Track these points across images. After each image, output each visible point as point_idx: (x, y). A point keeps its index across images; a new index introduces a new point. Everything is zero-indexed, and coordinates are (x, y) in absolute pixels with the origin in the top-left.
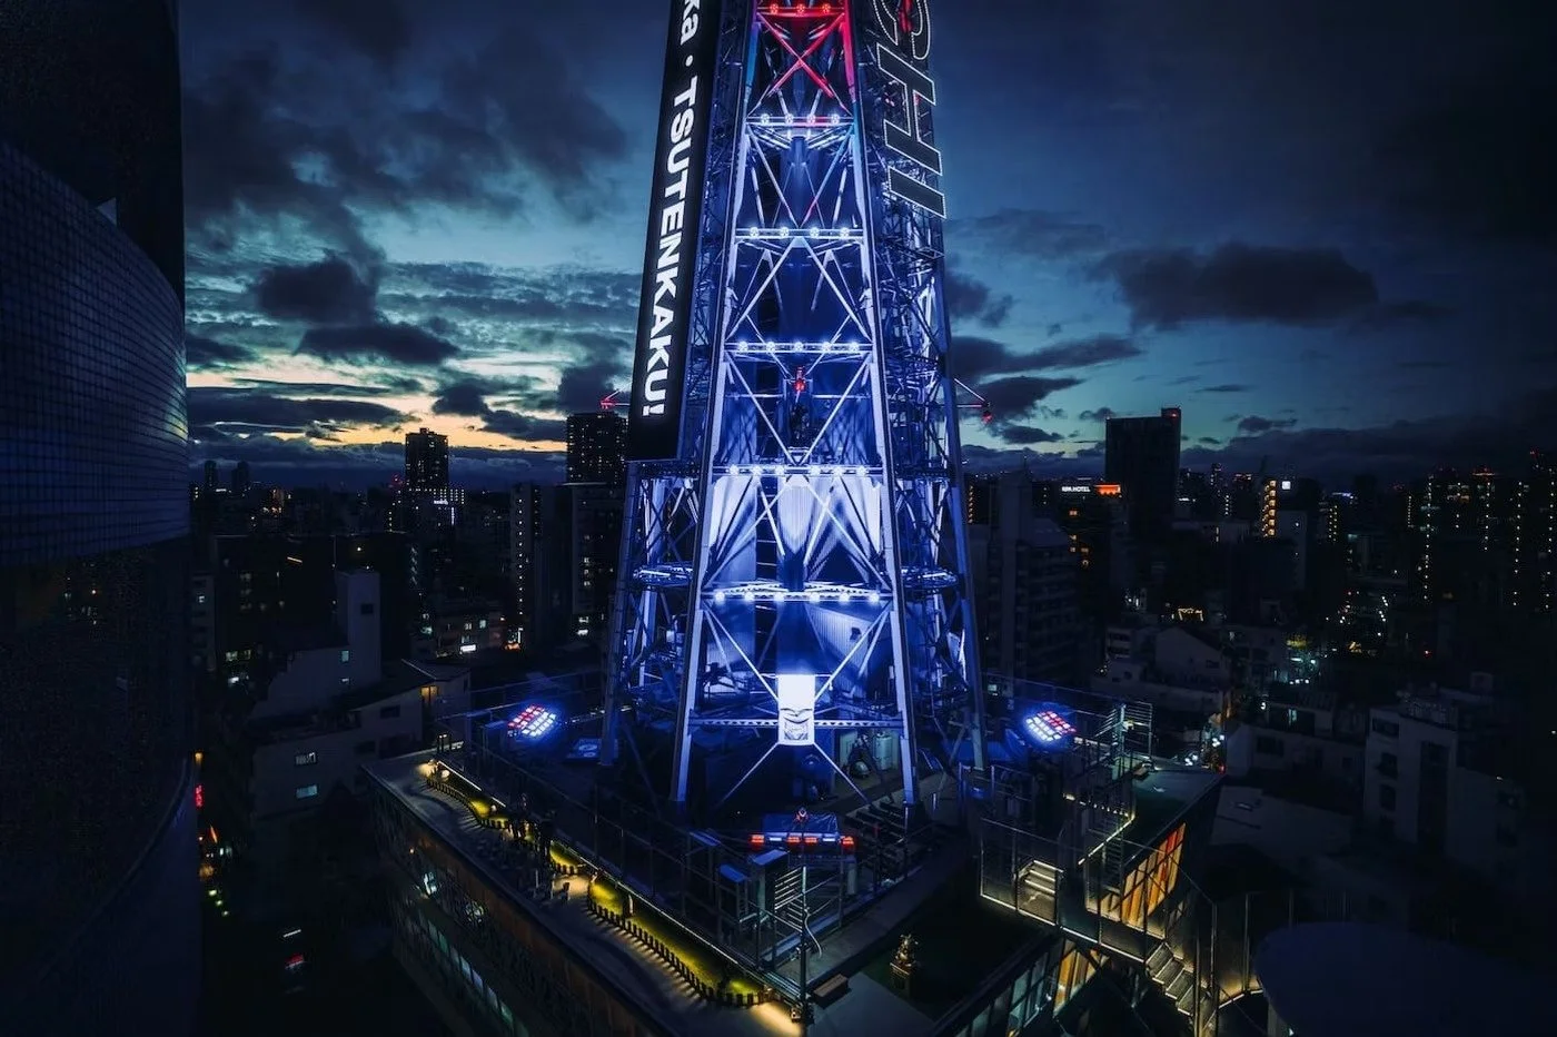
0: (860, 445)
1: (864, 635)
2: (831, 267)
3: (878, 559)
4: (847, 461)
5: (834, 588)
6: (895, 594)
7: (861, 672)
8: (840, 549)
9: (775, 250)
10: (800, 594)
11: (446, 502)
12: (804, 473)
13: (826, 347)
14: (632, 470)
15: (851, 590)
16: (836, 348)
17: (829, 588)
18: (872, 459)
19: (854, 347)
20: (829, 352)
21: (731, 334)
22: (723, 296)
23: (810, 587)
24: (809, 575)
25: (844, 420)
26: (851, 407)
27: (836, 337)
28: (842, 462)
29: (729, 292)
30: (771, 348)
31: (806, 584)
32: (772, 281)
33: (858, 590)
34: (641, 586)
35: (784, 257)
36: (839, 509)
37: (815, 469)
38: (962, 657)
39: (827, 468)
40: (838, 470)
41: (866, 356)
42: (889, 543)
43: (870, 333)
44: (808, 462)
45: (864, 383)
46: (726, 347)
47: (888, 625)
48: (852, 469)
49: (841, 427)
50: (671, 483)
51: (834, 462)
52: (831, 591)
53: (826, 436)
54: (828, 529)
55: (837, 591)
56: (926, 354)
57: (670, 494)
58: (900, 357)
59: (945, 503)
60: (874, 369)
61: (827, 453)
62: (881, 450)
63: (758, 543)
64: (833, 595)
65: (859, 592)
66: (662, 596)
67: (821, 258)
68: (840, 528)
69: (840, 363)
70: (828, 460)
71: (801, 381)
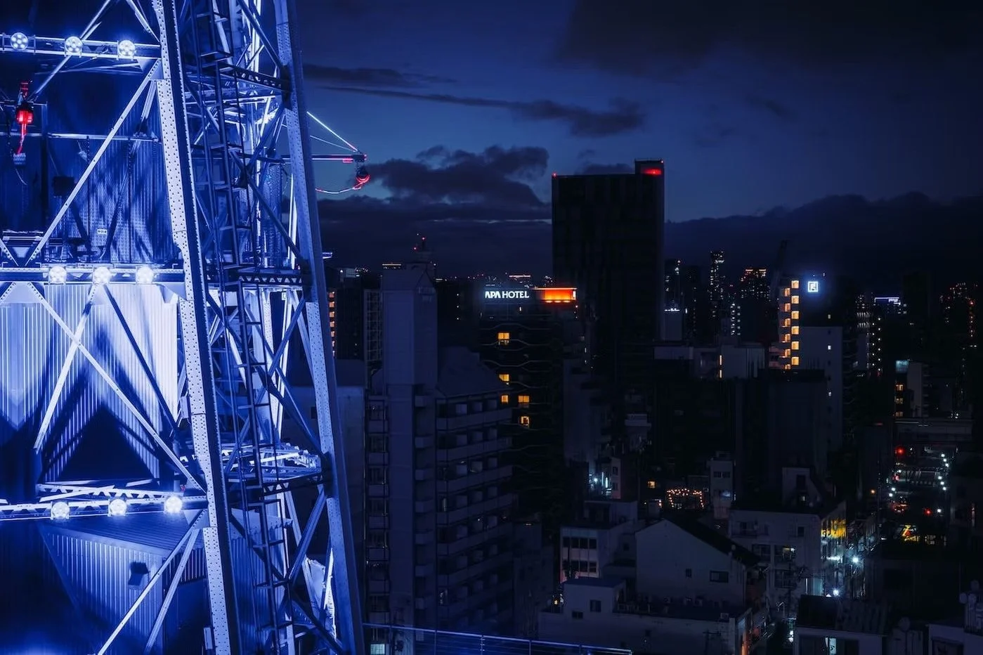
0: (139, 226)
1: (155, 574)
3: (179, 432)
4: (114, 256)
5: (96, 491)
6: (210, 496)
7: (151, 642)
8: (105, 421)
10: (31, 507)
12: (35, 278)
13: (74, 46)
15: (129, 493)
16: (93, 49)
17: (87, 491)
18: (164, 252)
19: (127, 49)
20: (79, 54)
23: (49, 493)
25: (108, 178)
26: (120, 157)
27: (92, 28)
28: (107, 258)
31: (43, 487)
33: (141, 493)
36: (101, 344)
37: (57, 273)
38: (329, 601)
39: (79, 270)
40: (102, 273)
41: (149, 66)
42: (198, 405)
43: (155, 27)
44: (42, 259)
45: (146, 113)
47: (199, 555)
48: (127, 273)
49: (101, 191)
51: (91, 258)
52: (91, 497)
53: (75, 208)
54: (81, 382)
55: (102, 496)
56: (255, 66)
58: (212, 72)
59: (295, 329)
60: (164, 89)
61: (77, 242)
62: (180, 238)
64: (95, 504)
65: (145, 497)
68: (104, 379)
69: (101, 74)
70: (81, 254)
71: (25, 107)
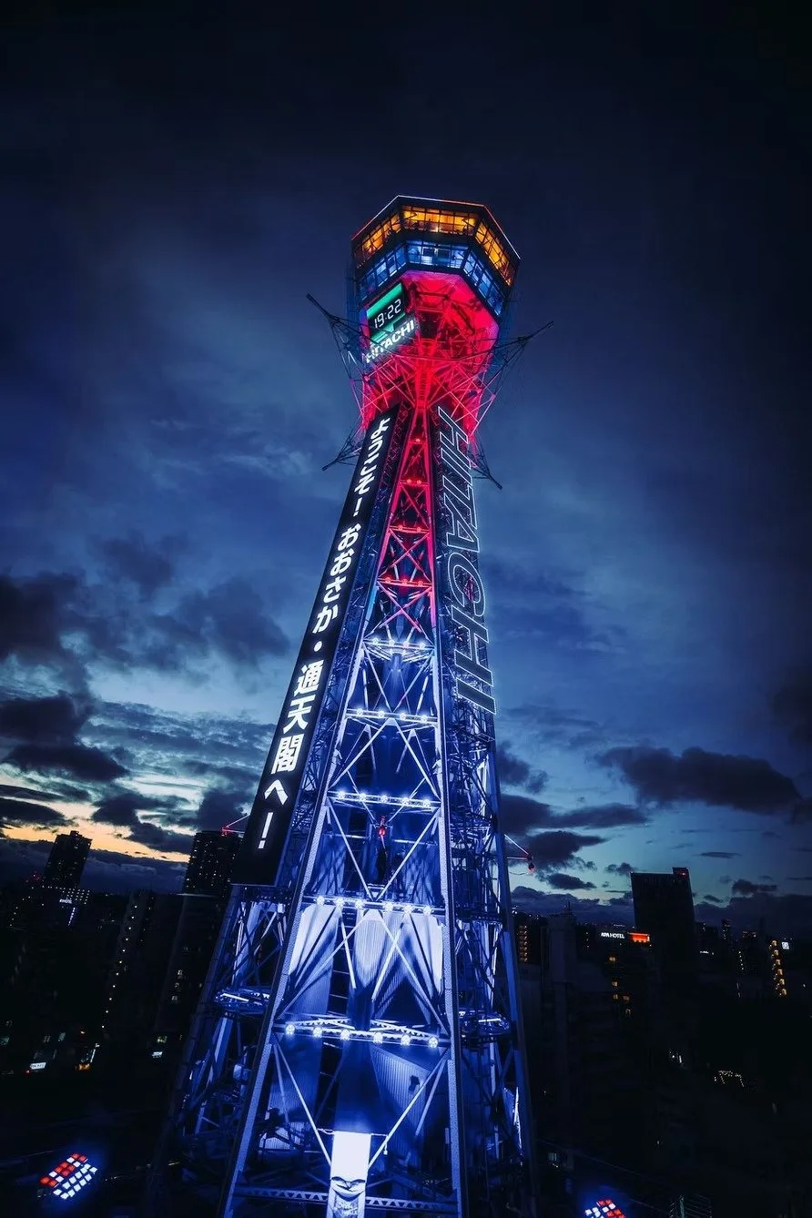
0: (428, 885)
1: (422, 1085)
2: (413, 742)
3: (438, 1000)
4: (417, 900)
5: (398, 1028)
6: (452, 1040)
7: (417, 1132)
8: (406, 986)
9: (374, 725)
10: (365, 1033)
11: (70, 902)
12: (379, 908)
13: (405, 801)
14: (235, 892)
15: (413, 1032)
16: (413, 803)
17: (393, 1027)
18: (438, 901)
19: (426, 803)
20: (407, 805)
21: (334, 785)
22: (332, 755)
23: (375, 1026)
24: (376, 1012)
25: (417, 861)
26: (422, 852)
27: (414, 793)
28: (412, 901)
29: (336, 753)
30: (363, 797)
31: (373, 1022)
32: (369, 747)
33: (419, 1033)
34: (218, 1010)
35: (380, 730)
36: (407, 945)
37: (389, 906)
38: (516, 1119)
39: (399, 905)
40: (408, 908)
41: (436, 811)
42: (449, 985)
43: (439, 795)
44: (383, 898)
45: (433, 832)
46: (329, 794)
47: (445, 1075)
48: (420, 908)
49: (413, 867)
50: (266, 906)
51: (405, 899)
52: (394, 1032)
54: (397, 964)
55: (400, 1032)
56: (483, 813)
57: (264, 917)
58: (462, 815)
59: (498, 944)
60: (441, 822)
62: (445, 893)
63: (333, 973)
64: (395, 1036)
65: (421, 1036)
66: (238, 1023)
67: (407, 734)
68: (407, 965)
69: (417, 814)
70: (401, 898)
71: (383, 827)
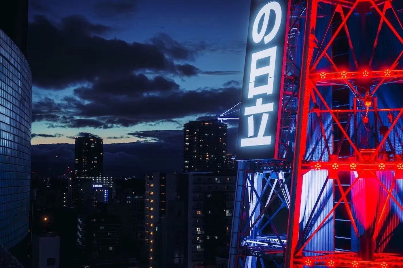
2: (389, 14)
9: (345, 4)
11: (101, 186)
13: (387, 73)
14: (240, 167)
16: (395, 73)
17: (395, 258)
21: (314, 67)
22: (307, 39)
23: (379, 257)
24: (377, 248)
27: (395, 64)
29: (312, 37)
30: (344, 75)
32: (343, 28)
35: (352, 9)
39: (390, 165)
44: (375, 160)
46: (311, 77)
50: (267, 175)
52: (397, 261)
61: (390, 153)
63: (335, 222)
64: (398, 264)
67: (381, 8)
70: (392, 158)
71: (368, 100)
